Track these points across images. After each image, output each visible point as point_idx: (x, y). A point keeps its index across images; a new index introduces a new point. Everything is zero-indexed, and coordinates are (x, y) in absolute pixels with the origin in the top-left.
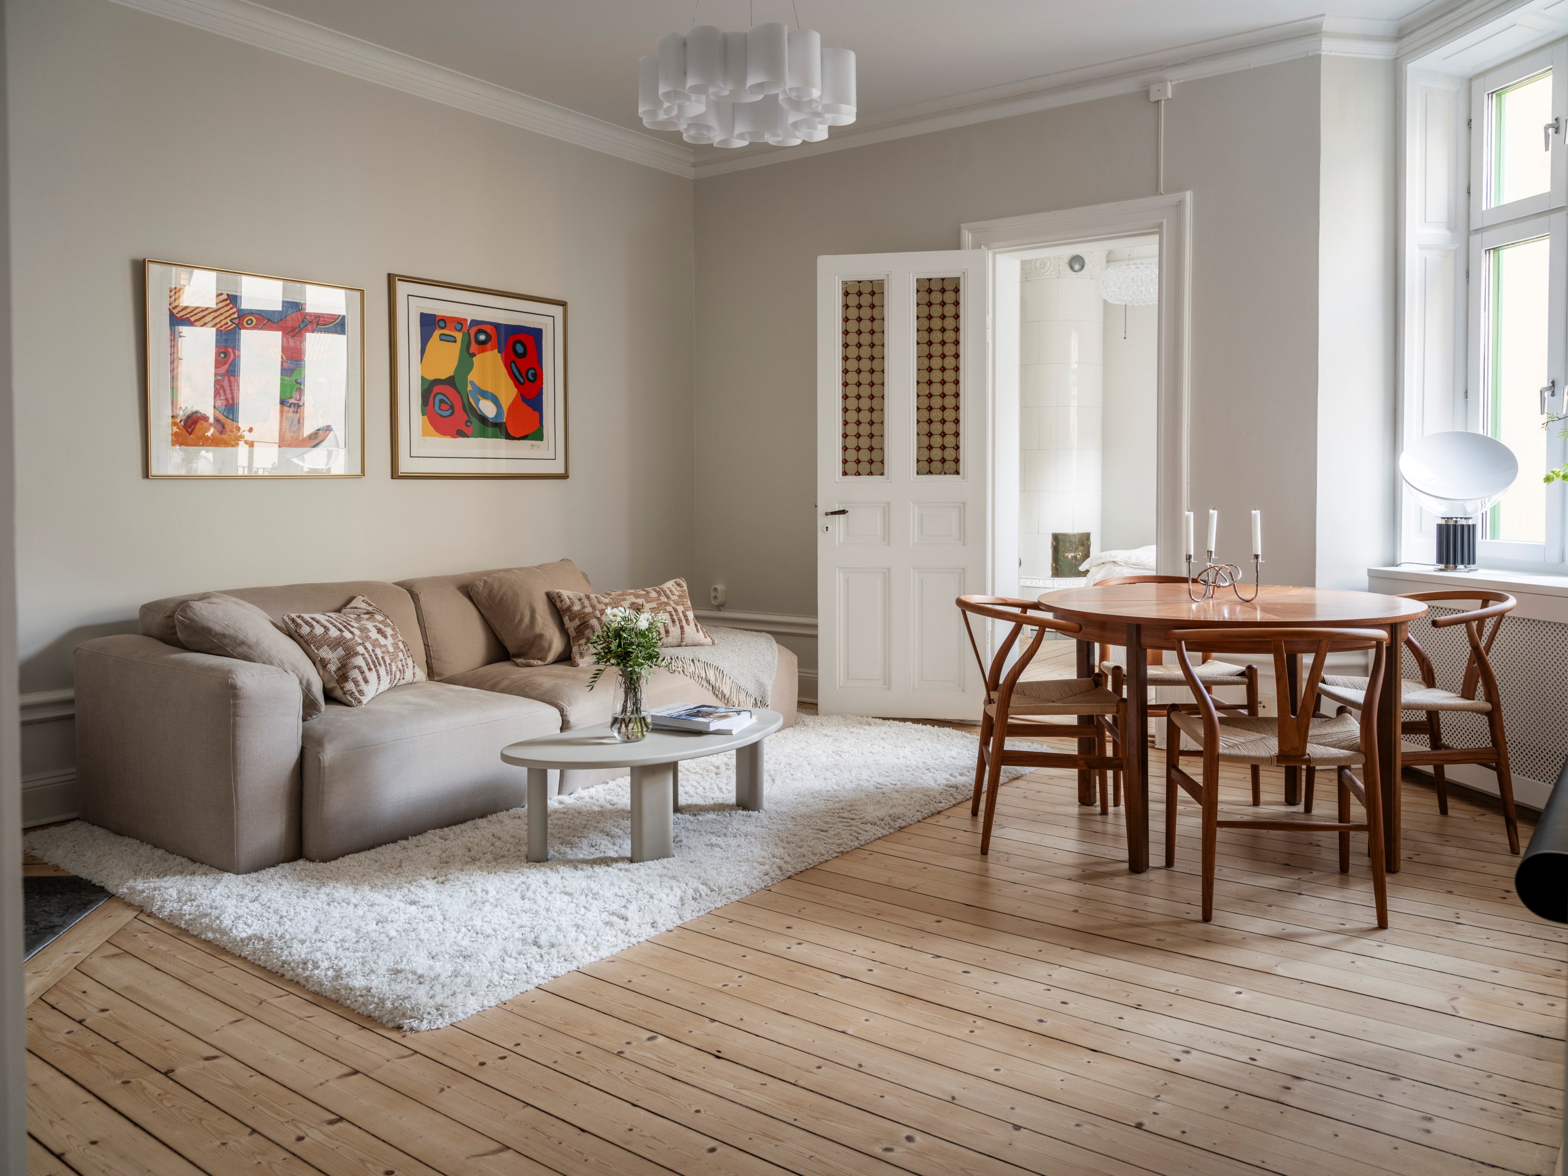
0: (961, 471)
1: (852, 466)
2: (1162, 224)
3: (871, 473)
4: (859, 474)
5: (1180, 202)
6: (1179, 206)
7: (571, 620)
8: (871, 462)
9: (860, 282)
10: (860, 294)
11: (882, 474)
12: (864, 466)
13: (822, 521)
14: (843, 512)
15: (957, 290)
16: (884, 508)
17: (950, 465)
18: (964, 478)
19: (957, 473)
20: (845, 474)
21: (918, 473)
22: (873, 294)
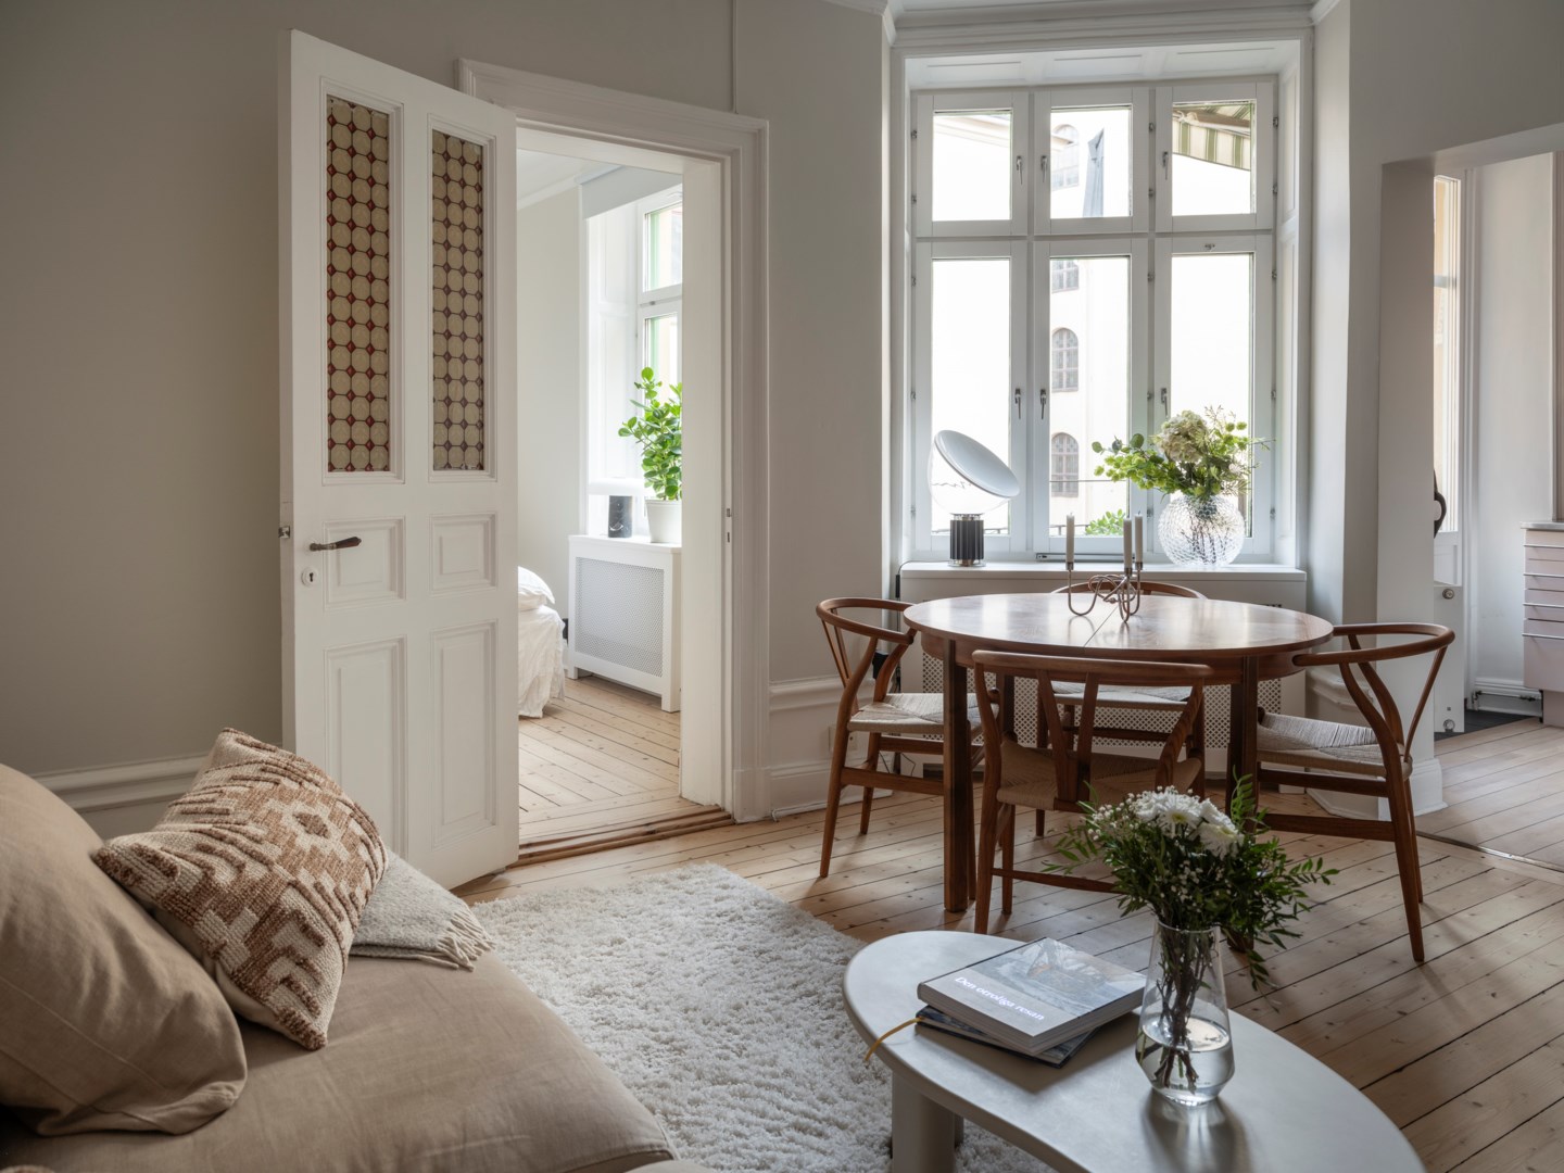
0: (487, 464)
1: (341, 453)
2: (737, 151)
3: (369, 467)
4: (353, 469)
5: (760, 130)
6: (758, 135)
7: (228, 919)
8: (370, 446)
9: (353, 106)
10: (352, 128)
11: (386, 468)
12: (360, 453)
13: (302, 562)
14: (353, 542)
15: (479, 167)
16: (391, 531)
17: (472, 453)
18: (492, 475)
19: (481, 467)
20: (332, 468)
21: (434, 469)
22: (372, 135)
